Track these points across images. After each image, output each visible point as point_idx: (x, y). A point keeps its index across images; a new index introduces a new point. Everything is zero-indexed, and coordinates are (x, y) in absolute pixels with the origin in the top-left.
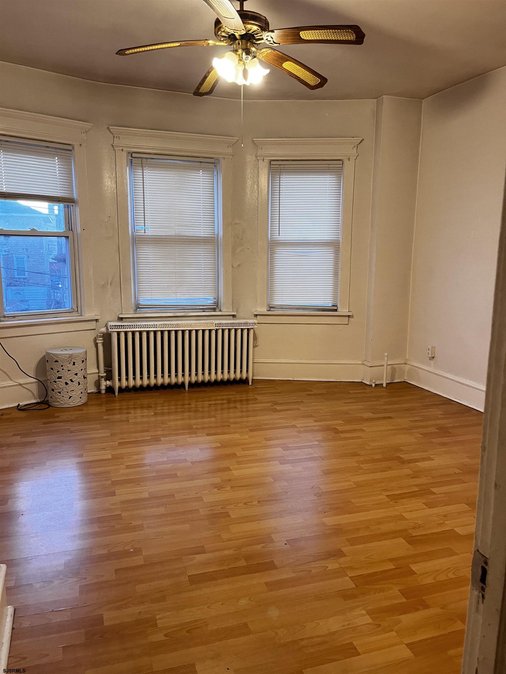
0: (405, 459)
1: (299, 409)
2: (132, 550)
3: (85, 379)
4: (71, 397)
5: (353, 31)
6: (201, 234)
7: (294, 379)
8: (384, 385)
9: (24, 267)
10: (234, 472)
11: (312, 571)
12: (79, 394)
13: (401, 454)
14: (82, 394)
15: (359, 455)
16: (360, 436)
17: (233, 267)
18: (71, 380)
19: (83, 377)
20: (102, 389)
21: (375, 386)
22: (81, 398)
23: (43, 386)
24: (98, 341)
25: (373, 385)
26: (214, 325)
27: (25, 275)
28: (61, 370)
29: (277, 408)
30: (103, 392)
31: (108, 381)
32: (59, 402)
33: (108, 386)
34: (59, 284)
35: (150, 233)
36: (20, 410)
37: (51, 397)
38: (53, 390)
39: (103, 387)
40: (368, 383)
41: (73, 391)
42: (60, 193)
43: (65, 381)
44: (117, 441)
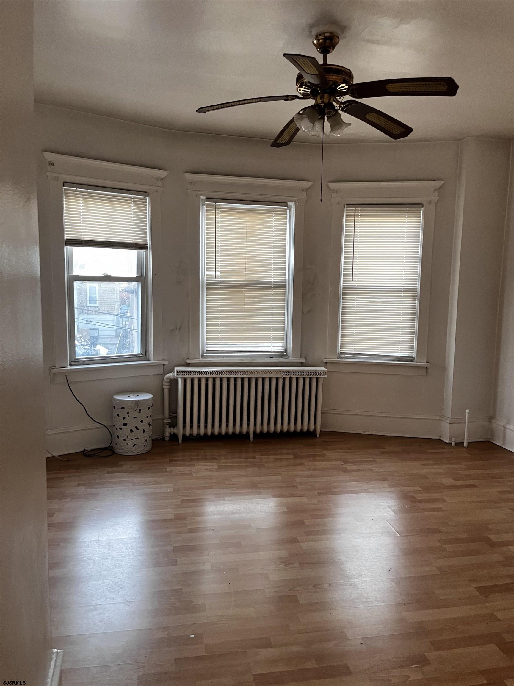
0: (494, 540)
1: (371, 470)
2: (193, 636)
3: (150, 426)
4: (135, 445)
5: (445, 83)
6: (271, 280)
7: (365, 433)
8: (465, 444)
9: (96, 296)
10: (302, 544)
11: (391, 680)
12: (144, 442)
13: (489, 534)
14: (147, 442)
15: (441, 532)
16: (441, 508)
17: (302, 312)
18: (137, 428)
19: (148, 424)
20: (166, 435)
21: (455, 445)
22: (145, 446)
23: (108, 432)
24: (164, 387)
25: (453, 444)
26: (282, 373)
27: (96, 304)
28: (126, 417)
29: (347, 467)
30: (167, 439)
31: (172, 428)
32: (123, 449)
33: (172, 433)
34: (128, 312)
35: (221, 278)
36: (85, 456)
37: (116, 444)
38: (118, 437)
39: (167, 434)
40: (447, 441)
41: (138, 438)
42: (134, 239)
43: (131, 428)
44: (180, 498)
